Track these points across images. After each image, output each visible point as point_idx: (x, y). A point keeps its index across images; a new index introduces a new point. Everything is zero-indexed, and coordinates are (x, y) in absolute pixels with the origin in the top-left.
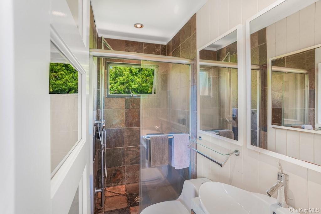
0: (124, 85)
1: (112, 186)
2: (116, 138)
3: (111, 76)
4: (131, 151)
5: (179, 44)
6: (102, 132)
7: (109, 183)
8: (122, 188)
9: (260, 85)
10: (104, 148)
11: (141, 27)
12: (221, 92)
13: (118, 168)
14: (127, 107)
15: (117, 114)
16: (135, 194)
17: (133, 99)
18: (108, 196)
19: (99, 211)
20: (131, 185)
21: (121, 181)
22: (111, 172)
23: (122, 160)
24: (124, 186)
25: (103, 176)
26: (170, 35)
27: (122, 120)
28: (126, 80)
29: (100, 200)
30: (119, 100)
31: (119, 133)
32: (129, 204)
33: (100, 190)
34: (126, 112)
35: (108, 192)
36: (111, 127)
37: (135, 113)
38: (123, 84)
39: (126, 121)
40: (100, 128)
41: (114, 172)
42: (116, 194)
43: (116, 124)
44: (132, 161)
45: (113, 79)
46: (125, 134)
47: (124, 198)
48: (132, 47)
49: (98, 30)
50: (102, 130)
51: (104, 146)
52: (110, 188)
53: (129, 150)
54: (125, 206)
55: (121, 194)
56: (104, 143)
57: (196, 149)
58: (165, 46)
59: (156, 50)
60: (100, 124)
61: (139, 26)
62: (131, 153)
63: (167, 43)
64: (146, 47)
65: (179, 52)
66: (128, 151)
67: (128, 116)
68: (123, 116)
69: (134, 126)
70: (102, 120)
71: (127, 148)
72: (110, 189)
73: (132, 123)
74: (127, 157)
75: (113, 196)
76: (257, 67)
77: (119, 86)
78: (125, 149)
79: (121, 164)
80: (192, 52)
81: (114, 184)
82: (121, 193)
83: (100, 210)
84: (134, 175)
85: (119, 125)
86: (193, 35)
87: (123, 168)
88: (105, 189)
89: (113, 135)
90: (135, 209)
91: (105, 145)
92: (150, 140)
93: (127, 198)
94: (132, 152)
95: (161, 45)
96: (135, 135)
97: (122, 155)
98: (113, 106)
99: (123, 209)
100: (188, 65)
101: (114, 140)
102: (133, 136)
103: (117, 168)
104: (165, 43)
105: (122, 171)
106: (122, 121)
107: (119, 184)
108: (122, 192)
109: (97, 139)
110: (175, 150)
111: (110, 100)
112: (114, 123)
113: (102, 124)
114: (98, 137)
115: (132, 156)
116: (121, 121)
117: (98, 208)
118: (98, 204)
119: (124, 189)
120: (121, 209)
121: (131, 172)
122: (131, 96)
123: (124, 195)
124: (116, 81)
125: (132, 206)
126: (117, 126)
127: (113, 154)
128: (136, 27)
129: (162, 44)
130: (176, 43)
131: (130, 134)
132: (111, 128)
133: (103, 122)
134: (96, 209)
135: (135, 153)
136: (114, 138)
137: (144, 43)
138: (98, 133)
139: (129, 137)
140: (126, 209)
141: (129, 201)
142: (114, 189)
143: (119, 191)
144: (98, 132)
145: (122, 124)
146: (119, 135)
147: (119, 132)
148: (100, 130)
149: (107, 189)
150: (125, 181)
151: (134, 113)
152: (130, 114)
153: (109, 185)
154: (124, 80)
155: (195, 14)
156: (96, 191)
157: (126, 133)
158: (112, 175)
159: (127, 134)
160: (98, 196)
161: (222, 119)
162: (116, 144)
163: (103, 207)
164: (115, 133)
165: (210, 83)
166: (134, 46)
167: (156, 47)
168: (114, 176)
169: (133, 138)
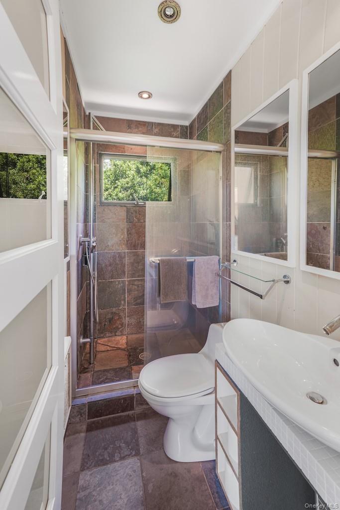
0: (127, 191)
1: (107, 337)
2: (114, 265)
3: (109, 177)
4: (136, 285)
5: (206, 123)
6: (92, 254)
7: (102, 333)
8: (122, 341)
9: (336, 182)
10: (94, 278)
11: (149, 97)
12: (274, 197)
13: (116, 310)
14: (129, 219)
15: (114, 230)
16: (140, 348)
17: (137, 208)
18: (101, 350)
19: (87, 370)
20: (135, 336)
21: (120, 330)
22: (106, 316)
23: (123, 298)
24: (125, 337)
25: (92, 319)
26: (195, 110)
27: (123, 239)
28: (130, 184)
29: (88, 355)
30: (117, 210)
31: (118, 259)
32: (130, 362)
33: (88, 340)
34: (128, 227)
35: (100, 345)
36: (105, 249)
37: (141, 230)
38: (126, 189)
39: (127, 241)
40: (88, 248)
41: (110, 316)
42: (111, 349)
43: (113, 245)
44: (136, 300)
45: (112, 182)
46: (127, 261)
47: (123, 354)
48: (136, 130)
49: (85, 103)
50: (92, 252)
51: (94, 274)
52: (104, 340)
53: (132, 284)
54: (125, 364)
55: (119, 349)
56: (94, 270)
57: (230, 278)
58: (186, 127)
59: (173, 133)
60: (88, 242)
61: (145, 96)
62: (135, 289)
63: (190, 122)
64: (156, 130)
65: (206, 134)
66: (131, 286)
67: (130, 234)
68: (123, 234)
69: (139, 248)
70: (92, 237)
71: (129, 281)
72: (104, 342)
73: (137, 244)
74: (130, 294)
75: (108, 351)
76: (332, 154)
77: (120, 192)
78: (127, 283)
79: (121, 304)
80: (225, 133)
81: (110, 335)
82: (120, 347)
83: (87, 368)
84: (140, 321)
85: (117, 247)
86: (227, 106)
87: (124, 311)
88: (97, 341)
89: (109, 261)
90: (138, 369)
91: (96, 273)
92: (159, 264)
93: (127, 353)
94: (136, 287)
95: (181, 126)
96: (141, 261)
97: (121, 291)
98: (109, 219)
99: (121, 369)
100: (219, 153)
101: (110, 268)
102: (138, 263)
103: (114, 310)
104: (187, 123)
105: (122, 314)
106: (122, 241)
107: (117, 334)
108: (121, 345)
109: (84, 265)
110: (196, 279)
111: (104, 210)
112: (109, 244)
113: (92, 242)
114: (86, 263)
115: (136, 292)
116: (120, 241)
117: (85, 366)
118: (84, 361)
119: (124, 341)
120: (119, 368)
121: (136, 318)
122: (136, 203)
123: (124, 350)
124: (116, 185)
125: (134, 365)
126: (114, 248)
127: (108, 289)
128: (141, 97)
129: (182, 124)
130: (202, 122)
131: (134, 260)
132: (106, 251)
133: (92, 240)
134: (82, 367)
135: (140, 288)
136: (110, 265)
137: (155, 123)
138: (86, 257)
139: (132, 264)
140: (125, 369)
141: (131, 358)
142: (109, 341)
143: (117, 344)
144: (86, 254)
145: (122, 246)
146: (118, 262)
147: (118, 256)
148: (88, 252)
149: (99, 341)
150: (127, 330)
151: (139, 229)
152: (134, 231)
153: (102, 335)
154: (128, 184)
155: (230, 72)
156: (82, 340)
157: (128, 259)
158: (108, 320)
159: (130, 259)
160: (86, 350)
161: (274, 239)
162: (112, 274)
163: (92, 365)
164: (112, 258)
165: (257, 184)
166: (140, 129)
167: (172, 130)
168: (110, 321)
169: (138, 267)
